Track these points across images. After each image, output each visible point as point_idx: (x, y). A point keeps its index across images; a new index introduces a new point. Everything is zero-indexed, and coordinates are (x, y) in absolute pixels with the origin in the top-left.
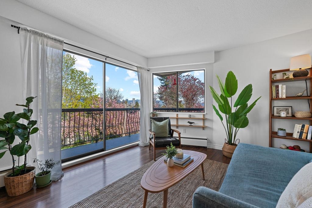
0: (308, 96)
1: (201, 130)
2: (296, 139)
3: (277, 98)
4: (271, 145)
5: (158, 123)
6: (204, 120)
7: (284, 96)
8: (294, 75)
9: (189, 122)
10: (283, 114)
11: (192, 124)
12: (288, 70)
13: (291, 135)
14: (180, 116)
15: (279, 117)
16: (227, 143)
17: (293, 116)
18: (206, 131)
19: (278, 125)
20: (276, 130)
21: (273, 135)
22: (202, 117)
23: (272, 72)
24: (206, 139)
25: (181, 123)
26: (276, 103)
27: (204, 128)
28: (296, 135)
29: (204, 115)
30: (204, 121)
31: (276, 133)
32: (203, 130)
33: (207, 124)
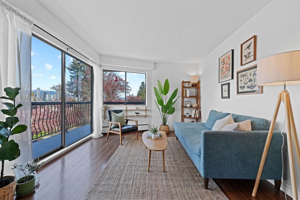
0: (196, 96)
1: (144, 118)
2: (193, 118)
3: (186, 97)
4: (183, 121)
5: (117, 115)
6: (146, 110)
7: (189, 96)
8: (192, 85)
9: (136, 113)
10: (188, 106)
11: (138, 114)
12: (190, 82)
13: (190, 116)
14: (128, 108)
15: (186, 107)
16: (162, 125)
17: (191, 106)
18: (148, 118)
19: (186, 111)
20: (185, 114)
21: (183, 117)
22: (145, 108)
23: (183, 82)
24: (148, 125)
25: (129, 114)
26: (185, 99)
27: (146, 116)
28: (193, 116)
29: (146, 107)
30: (146, 112)
31: (185, 116)
32: (146, 118)
33: (148, 113)
